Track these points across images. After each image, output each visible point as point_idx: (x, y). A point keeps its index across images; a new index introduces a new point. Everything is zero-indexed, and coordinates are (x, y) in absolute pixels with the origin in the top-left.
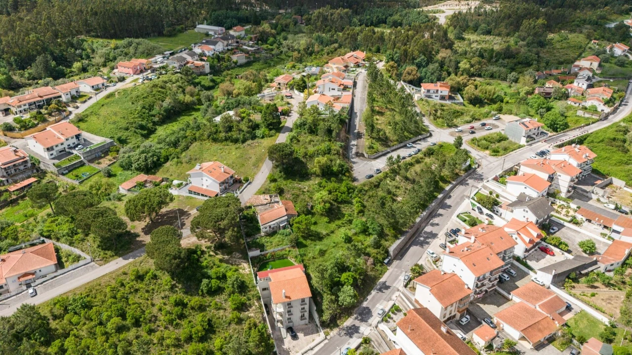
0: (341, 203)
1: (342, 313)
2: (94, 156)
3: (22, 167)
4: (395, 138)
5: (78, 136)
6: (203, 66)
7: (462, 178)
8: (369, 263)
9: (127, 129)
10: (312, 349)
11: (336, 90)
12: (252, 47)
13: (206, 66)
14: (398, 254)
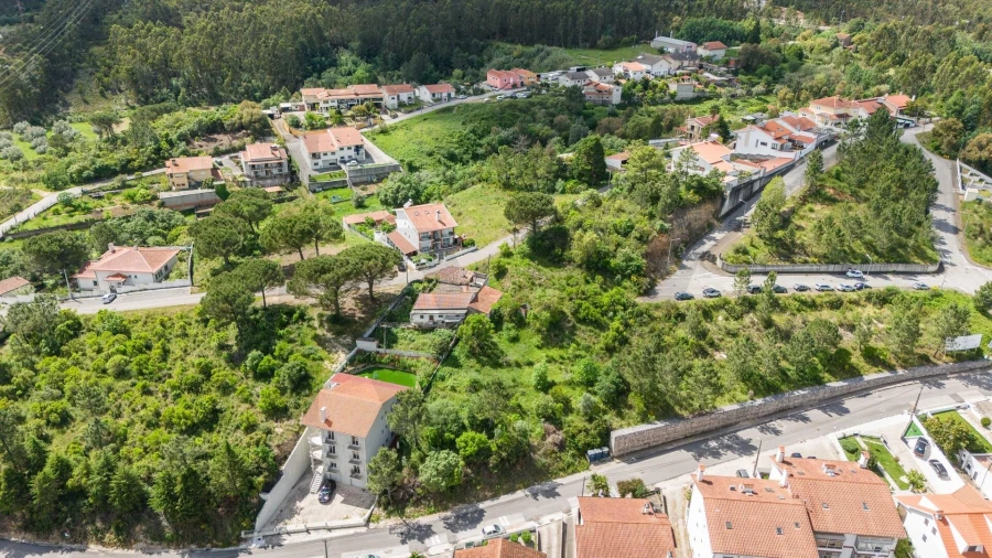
0: (583, 321)
1: (425, 498)
2: (364, 179)
3: (275, 171)
4: (821, 250)
5: (358, 148)
6: (610, 92)
7: (936, 371)
8: (550, 439)
9: (430, 154)
10: (330, 530)
11: (769, 145)
12: (721, 75)
13: (615, 92)
14: (636, 452)
